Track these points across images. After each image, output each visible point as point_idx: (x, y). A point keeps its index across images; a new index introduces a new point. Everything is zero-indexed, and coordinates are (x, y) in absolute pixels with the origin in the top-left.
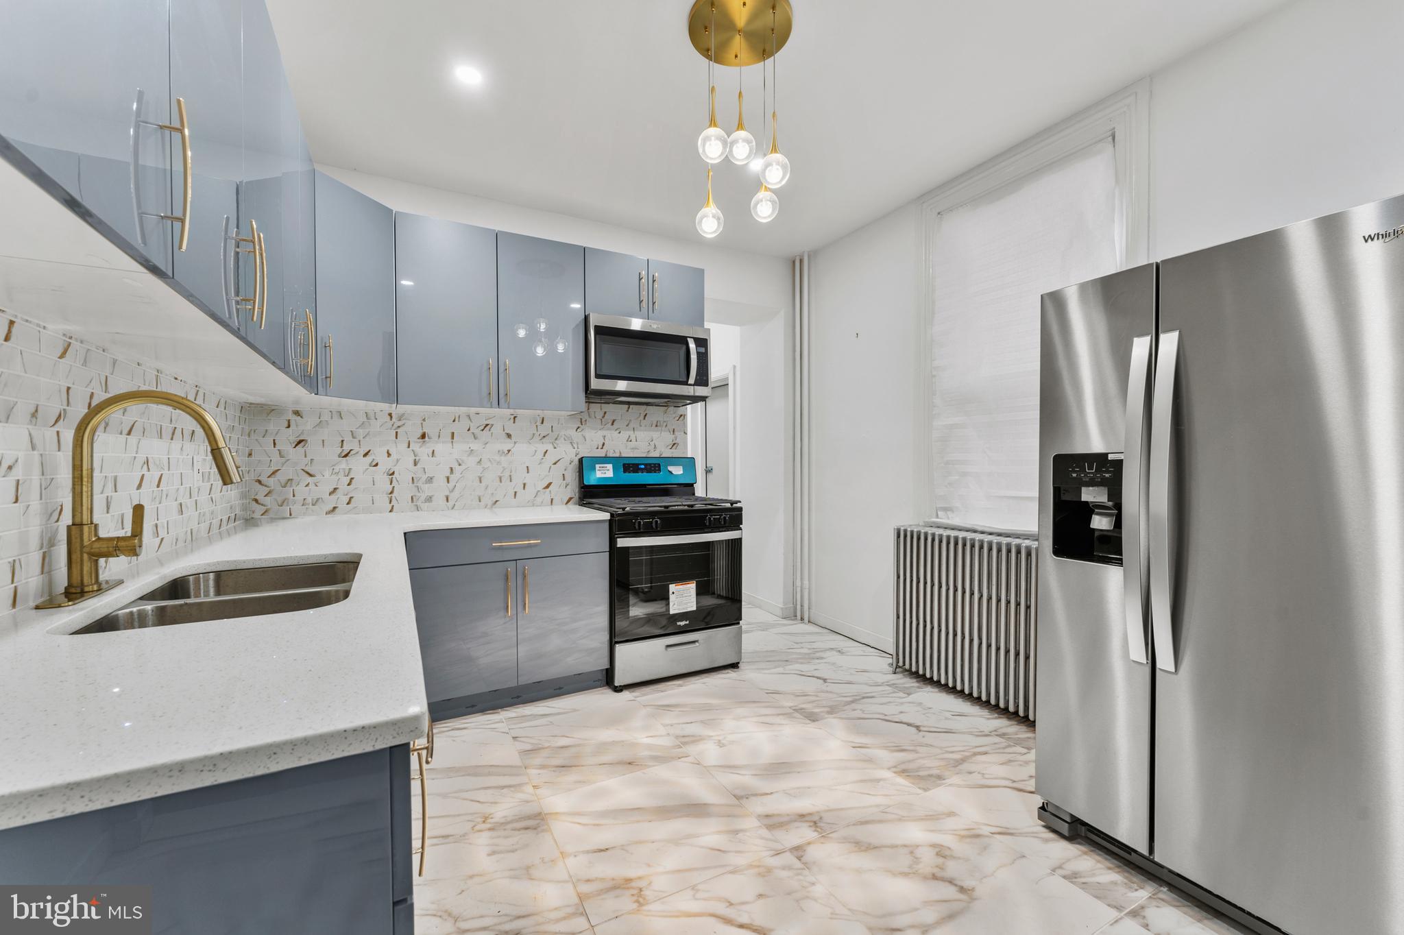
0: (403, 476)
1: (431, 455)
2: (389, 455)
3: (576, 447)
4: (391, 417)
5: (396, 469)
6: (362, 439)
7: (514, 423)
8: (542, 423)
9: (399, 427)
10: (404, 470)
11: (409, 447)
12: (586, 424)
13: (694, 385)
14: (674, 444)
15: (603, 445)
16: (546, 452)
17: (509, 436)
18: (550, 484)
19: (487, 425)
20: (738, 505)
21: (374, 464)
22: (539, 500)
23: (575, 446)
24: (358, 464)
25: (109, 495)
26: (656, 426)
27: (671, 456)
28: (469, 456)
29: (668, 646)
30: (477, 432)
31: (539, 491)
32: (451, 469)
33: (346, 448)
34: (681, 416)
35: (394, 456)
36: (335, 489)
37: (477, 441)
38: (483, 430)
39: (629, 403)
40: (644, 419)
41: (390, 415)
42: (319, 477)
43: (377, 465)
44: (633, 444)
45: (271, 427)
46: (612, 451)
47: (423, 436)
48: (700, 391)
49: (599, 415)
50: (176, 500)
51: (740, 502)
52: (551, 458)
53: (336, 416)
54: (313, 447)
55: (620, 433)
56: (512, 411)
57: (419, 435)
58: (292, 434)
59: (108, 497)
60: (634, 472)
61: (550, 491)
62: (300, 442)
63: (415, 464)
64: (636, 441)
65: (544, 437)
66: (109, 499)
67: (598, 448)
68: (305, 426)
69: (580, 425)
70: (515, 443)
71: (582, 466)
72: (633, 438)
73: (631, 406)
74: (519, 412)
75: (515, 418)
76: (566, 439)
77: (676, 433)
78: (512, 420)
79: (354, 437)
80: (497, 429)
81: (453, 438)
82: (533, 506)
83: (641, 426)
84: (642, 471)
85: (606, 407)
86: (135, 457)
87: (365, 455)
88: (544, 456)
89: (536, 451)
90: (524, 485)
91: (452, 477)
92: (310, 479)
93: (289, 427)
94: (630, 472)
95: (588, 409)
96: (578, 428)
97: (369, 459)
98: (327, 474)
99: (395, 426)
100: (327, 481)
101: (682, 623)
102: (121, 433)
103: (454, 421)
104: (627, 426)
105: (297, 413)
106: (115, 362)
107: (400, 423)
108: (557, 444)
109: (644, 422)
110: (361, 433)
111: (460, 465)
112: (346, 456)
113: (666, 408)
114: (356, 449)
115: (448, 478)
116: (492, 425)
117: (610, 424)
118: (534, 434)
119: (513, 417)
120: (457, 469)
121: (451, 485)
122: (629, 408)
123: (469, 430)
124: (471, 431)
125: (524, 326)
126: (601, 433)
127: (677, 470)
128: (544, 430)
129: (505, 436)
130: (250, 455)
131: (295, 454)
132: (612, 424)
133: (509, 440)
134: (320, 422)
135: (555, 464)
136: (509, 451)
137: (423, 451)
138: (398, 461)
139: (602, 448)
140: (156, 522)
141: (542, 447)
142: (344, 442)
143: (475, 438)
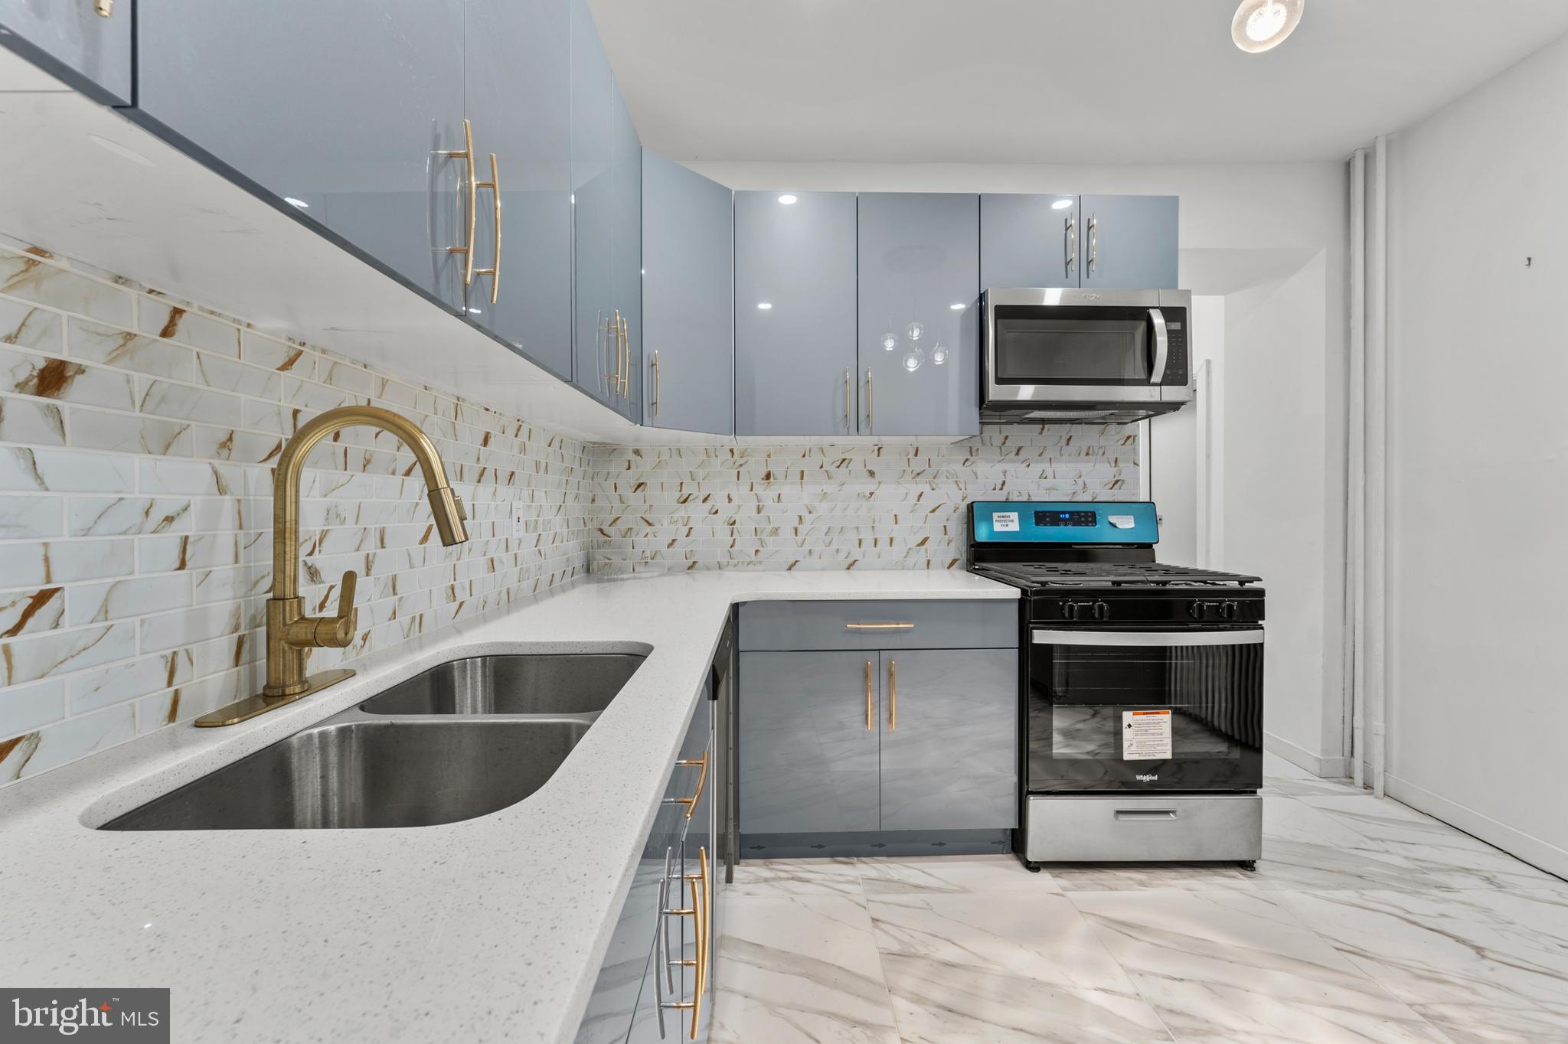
0: (745, 526)
1: (776, 500)
2: (730, 500)
3: (963, 488)
4: (733, 453)
5: (737, 517)
6: (701, 481)
7: (879, 456)
8: (916, 455)
9: (741, 465)
10: (746, 518)
11: (752, 490)
12: (977, 455)
13: (1160, 385)
14: (1117, 482)
15: (1004, 484)
16: (921, 495)
17: (872, 473)
18: (925, 540)
19: (844, 460)
20: (1256, 585)
21: (714, 510)
22: (911, 561)
23: (962, 486)
24: (697, 511)
25: (372, 551)
26: (1087, 454)
27: (1111, 500)
28: (821, 501)
29: (1119, 812)
30: (832, 469)
31: (910, 549)
32: (800, 517)
33: (685, 492)
34: (1129, 437)
35: (735, 502)
36: (674, 540)
37: (831, 481)
38: (838, 467)
39: (1043, 422)
40: (1068, 444)
41: (732, 451)
42: (657, 526)
43: (716, 512)
44: (1050, 482)
45: (613, 470)
46: (1016, 493)
47: (768, 476)
48: (1171, 393)
49: (998, 440)
50: (485, 555)
51: (1259, 580)
52: (927, 503)
53: (675, 453)
54: (651, 491)
55: (1028, 466)
56: (875, 439)
57: (763, 475)
58: (629, 478)
59: (368, 555)
60: (1052, 525)
61: (926, 549)
62: (640, 485)
63: (759, 512)
64: (1054, 478)
65: (918, 474)
66: (371, 558)
67: (995, 489)
68: (644, 467)
69: (969, 457)
70: (880, 483)
71: (972, 514)
72: (1049, 473)
73: (1046, 426)
74: (885, 440)
75: (879, 449)
76: (949, 476)
77: (1121, 464)
78: (876, 453)
79: (693, 479)
80: (857, 465)
81: (802, 478)
82: (903, 568)
83: (1061, 455)
84: (1066, 522)
85: (1007, 429)
86: (417, 504)
87: (705, 500)
88: (919, 500)
89: (907, 494)
90: (891, 540)
91: (801, 528)
92: (649, 529)
93: (629, 468)
94: (1045, 525)
95: (981, 433)
96: (967, 460)
97: (709, 504)
98: (666, 522)
99: (737, 464)
100: (665, 530)
101: (1147, 778)
102: (393, 473)
103: (804, 456)
104: (1040, 455)
105: (637, 452)
106: (384, 383)
107: (742, 461)
108: (937, 484)
109: (1067, 450)
110: (700, 473)
111: (810, 512)
112: (685, 501)
113: (1103, 426)
114: (695, 493)
115: (796, 530)
116: (851, 459)
117: (1014, 453)
118: (904, 471)
119: (877, 448)
120: (807, 517)
121: (800, 537)
122: (1043, 429)
123: (821, 467)
124: (824, 468)
125: (892, 335)
126: (1000, 467)
127: (1126, 523)
128: (918, 464)
129: (866, 474)
130: (593, 500)
131: (634, 499)
132: (1017, 454)
133: (871, 479)
134: (660, 461)
135: (933, 511)
136: (871, 494)
137: (768, 494)
138: (739, 507)
139: (1001, 489)
140: (452, 582)
141: (915, 489)
142: (684, 484)
143: (829, 478)
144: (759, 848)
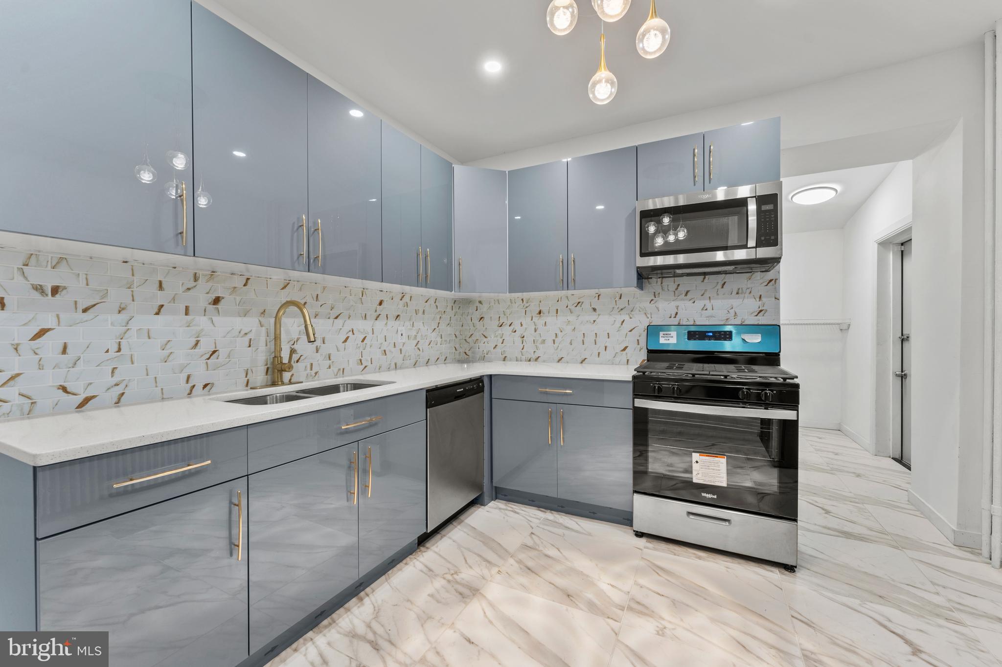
0: (529, 339)
1: (544, 325)
2: (522, 325)
3: (650, 318)
4: (523, 301)
5: (525, 334)
6: (508, 315)
7: (598, 299)
8: (620, 298)
9: (527, 307)
10: (530, 335)
11: (532, 320)
12: (659, 297)
13: (756, 247)
14: (761, 311)
15: (677, 314)
16: (623, 322)
17: (595, 310)
18: (626, 348)
19: (579, 303)
20: (796, 381)
21: (514, 331)
22: (617, 360)
23: (649, 316)
24: (507, 330)
25: (319, 345)
26: (737, 293)
27: (756, 323)
28: (567, 325)
29: (689, 513)
30: (573, 308)
31: (617, 353)
32: (556, 334)
33: (501, 321)
34: (771, 281)
35: (524, 326)
36: (496, 345)
37: (573, 314)
38: (576, 306)
39: (705, 274)
40: (722, 287)
41: (522, 300)
42: (489, 338)
43: (515, 331)
44: (709, 312)
45: (470, 311)
46: (685, 320)
47: (540, 313)
48: (764, 252)
49: (673, 286)
50: (380, 348)
51: (797, 377)
52: (627, 326)
53: (497, 303)
54: (486, 321)
55: (694, 302)
56: (597, 291)
57: (538, 312)
58: (477, 315)
59: (317, 346)
60: (699, 340)
61: (627, 353)
62: (481, 319)
63: (535, 331)
64: (713, 309)
65: (622, 309)
66: (318, 347)
67: (671, 317)
68: (484, 308)
69: (654, 298)
70: (599, 315)
71: (653, 331)
72: (709, 306)
73: (707, 276)
74: (602, 291)
75: (599, 295)
76: (641, 310)
77: (763, 299)
78: (597, 298)
79: (504, 315)
80: (586, 306)
81: (557, 313)
82: (613, 364)
83: (718, 294)
84: (710, 338)
85: (678, 280)
86: (341, 329)
87: (510, 325)
88: (622, 325)
89: (615, 321)
90: (606, 347)
91: (556, 340)
92: (485, 340)
93: (477, 310)
94: (695, 340)
95: (662, 283)
96: (652, 300)
97: (512, 327)
98: (493, 336)
99: (525, 307)
100: (493, 340)
101: (709, 496)
102: (329, 318)
103: (558, 301)
104: (702, 295)
105: (480, 302)
106: (324, 288)
107: (527, 305)
108: (633, 315)
109: (721, 291)
110: (508, 312)
111: (561, 332)
112: (501, 326)
113: (750, 274)
114: (506, 322)
115: (554, 341)
116: (583, 302)
117: (684, 295)
118: (613, 308)
119: (597, 295)
120: (560, 334)
121: (556, 345)
122: (704, 278)
123: (567, 307)
124: (568, 308)
126: (674, 304)
127: (755, 339)
128: (622, 303)
129: (592, 310)
130: (462, 326)
131: (479, 325)
132: (686, 295)
133: (594, 313)
134: (490, 307)
135: (631, 331)
136: (594, 321)
137: (540, 322)
138: (526, 329)
139: (675, 317)
140: (360, 358)
141: (620, 318)
142: (500, 318)
143: (571, 313)
144: (505, 496)
